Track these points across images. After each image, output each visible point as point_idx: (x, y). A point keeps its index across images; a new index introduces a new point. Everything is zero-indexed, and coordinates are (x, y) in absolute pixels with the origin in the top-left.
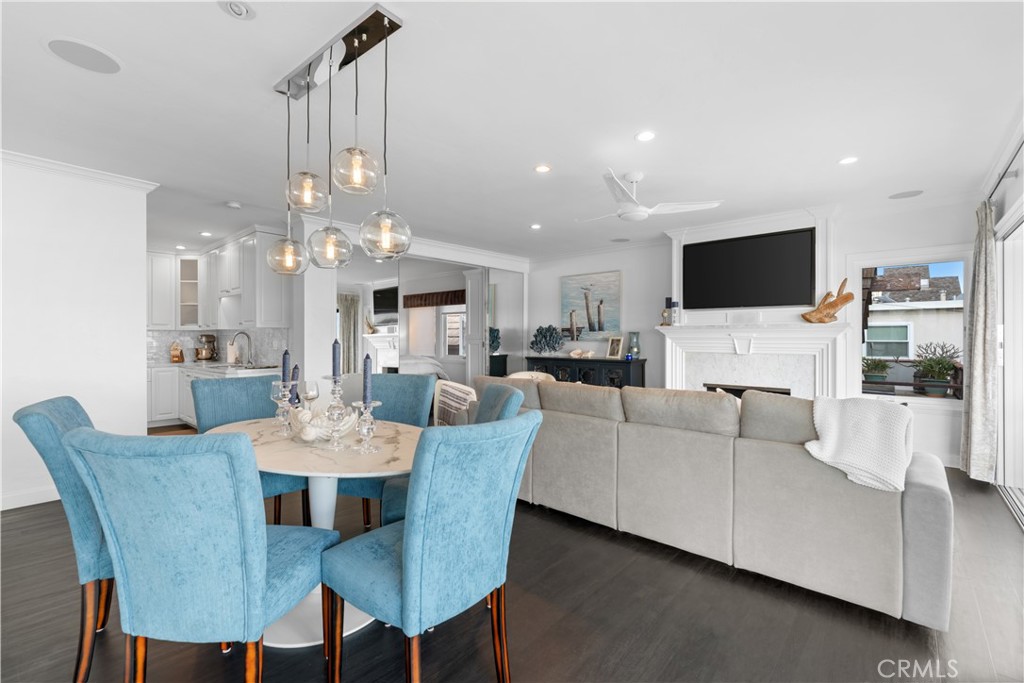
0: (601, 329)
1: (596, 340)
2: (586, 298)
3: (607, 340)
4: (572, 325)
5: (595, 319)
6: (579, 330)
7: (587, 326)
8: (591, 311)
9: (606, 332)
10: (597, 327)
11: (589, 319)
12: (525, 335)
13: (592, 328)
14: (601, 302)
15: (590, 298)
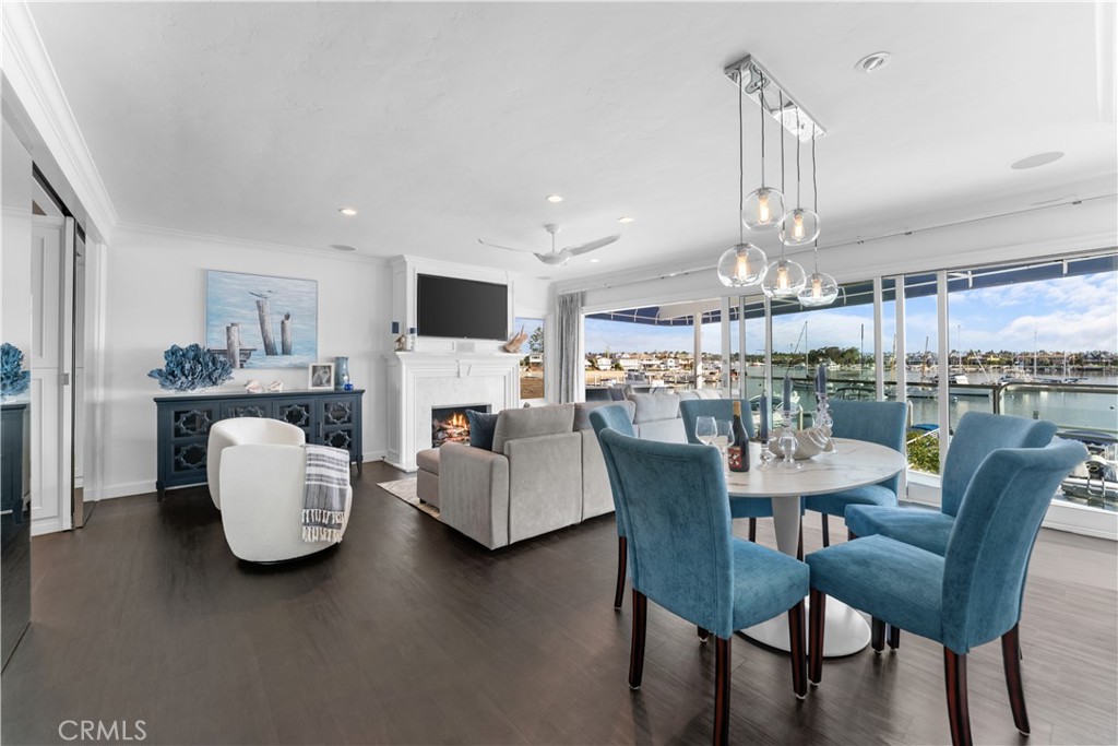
0: (286, 351)
1: (279, 368)
2: (260, 308)
3: (303, 367)
4: (230, 345)
5: (276, 339)
6: (246, 353)
7: (261, 347)
8: (268, 326)
9: (296, 356)
10: (279, 349)
11: (265, 338)
12: (101, 359)
13: (270, 350)
14: (287, 317)
15: (267, 309)
